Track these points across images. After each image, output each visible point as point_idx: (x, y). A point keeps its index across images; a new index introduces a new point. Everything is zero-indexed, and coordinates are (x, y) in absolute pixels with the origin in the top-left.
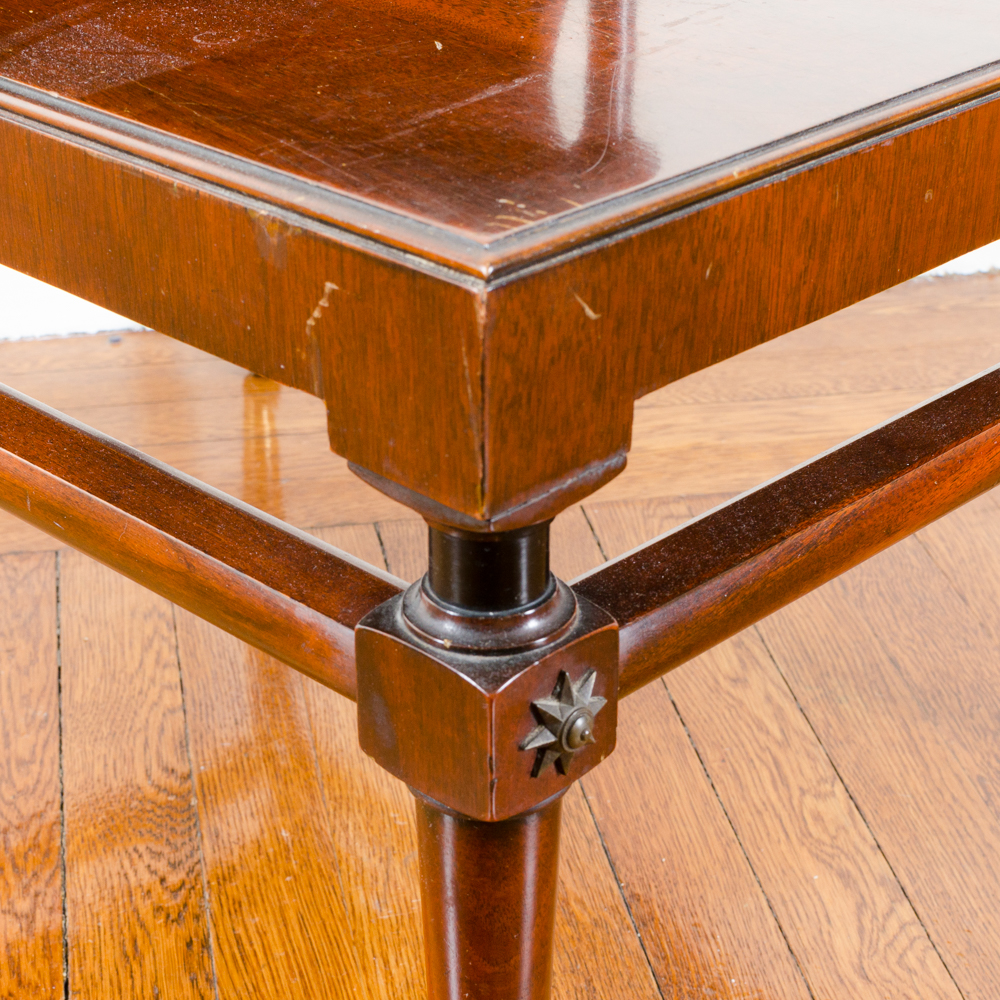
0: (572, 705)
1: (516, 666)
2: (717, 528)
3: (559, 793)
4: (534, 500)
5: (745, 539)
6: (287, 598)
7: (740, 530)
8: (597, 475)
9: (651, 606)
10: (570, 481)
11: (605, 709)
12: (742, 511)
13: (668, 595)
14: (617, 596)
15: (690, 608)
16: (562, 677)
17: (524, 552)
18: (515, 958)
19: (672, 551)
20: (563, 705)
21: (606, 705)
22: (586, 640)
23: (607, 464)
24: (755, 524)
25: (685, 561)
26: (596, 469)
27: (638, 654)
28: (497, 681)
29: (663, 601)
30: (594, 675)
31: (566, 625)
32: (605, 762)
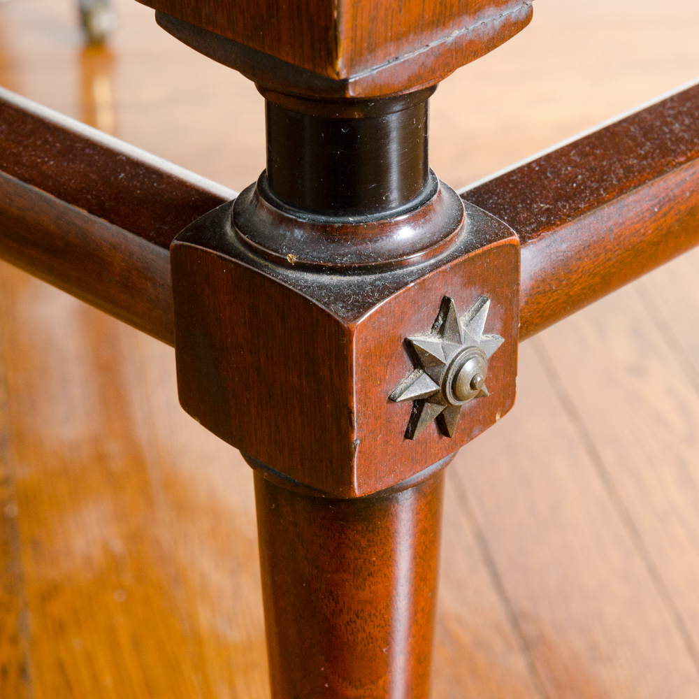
0: (460, 342)
1: (385, 287)
2: (641, 128)
3: (441, 462)
4: (408, 56)
5: (679, 140)
6: (84, 212)
7: (671, 131)
8: (493, 27)
9: (560, 219)
10: (456, 33)
11: (502, 349)
12: (673, 108)
13: (582, 206)
14: (515, 208)
15: (610, 223)
16: (445, 304)
17: (394, 135)
18: (384, 678)
19: (584, 155)
20: (446, 342)
21: (503, 345)
22: (476, 256)
23: (505, 13)
24: (691, 123)
25: (602, 166)
26: (491, 19)
27: (544, 280)
28: (359, 308)
29: (576, 213)
30: (488, 303)
31: (451, 236)
32: (501, 422)
